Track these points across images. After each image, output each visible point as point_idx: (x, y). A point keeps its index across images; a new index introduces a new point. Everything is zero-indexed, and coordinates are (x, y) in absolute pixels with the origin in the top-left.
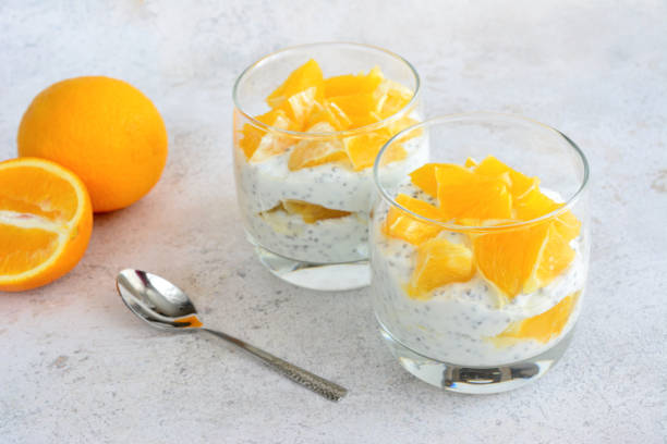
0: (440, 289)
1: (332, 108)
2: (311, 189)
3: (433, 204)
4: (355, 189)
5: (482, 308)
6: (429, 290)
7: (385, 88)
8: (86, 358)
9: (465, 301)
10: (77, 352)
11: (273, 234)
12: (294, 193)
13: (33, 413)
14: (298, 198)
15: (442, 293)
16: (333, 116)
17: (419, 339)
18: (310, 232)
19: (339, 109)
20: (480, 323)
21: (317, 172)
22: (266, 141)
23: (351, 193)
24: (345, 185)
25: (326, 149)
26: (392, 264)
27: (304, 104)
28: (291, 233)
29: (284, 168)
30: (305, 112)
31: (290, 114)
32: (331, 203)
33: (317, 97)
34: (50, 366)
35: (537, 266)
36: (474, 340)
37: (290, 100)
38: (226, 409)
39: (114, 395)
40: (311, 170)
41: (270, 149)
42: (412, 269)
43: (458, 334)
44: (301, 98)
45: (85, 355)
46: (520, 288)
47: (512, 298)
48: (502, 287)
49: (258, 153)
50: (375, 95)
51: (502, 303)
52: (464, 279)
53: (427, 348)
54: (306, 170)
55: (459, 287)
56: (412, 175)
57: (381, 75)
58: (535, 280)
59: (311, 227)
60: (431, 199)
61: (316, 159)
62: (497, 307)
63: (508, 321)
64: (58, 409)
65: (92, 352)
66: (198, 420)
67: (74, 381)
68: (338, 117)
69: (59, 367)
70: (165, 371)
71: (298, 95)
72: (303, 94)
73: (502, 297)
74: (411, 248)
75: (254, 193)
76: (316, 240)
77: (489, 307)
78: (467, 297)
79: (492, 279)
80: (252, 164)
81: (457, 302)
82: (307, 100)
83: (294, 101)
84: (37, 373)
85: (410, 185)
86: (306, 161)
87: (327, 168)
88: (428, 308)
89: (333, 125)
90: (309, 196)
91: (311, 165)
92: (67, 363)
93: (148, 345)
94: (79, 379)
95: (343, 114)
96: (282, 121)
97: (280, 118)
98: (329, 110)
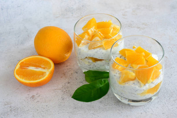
0: (127, 82)
1: (99, 33)
2: (94, 54)
3: (125, 60)
4: (105, 54)
5: (137, 87)
6: (124, 82)
7: (112, 26)
8: (39, 96)
9: (133, 86)
10: (37, 94)
11: (85, 64)
12: (90, 55)
13: (27, 111)
14: (91, 56)
15: (128, 83)
16: (99, 35)
17: (122, 93)
18: (94, 64)
19: (101, 33)
20: (137, 91)
21: (96, 50)
22: (83, 42)
23: (104, 55)
24: (103, 53)
25: (98, 44)
26: (115, 76)
27: (92, 31)
28: (89, 64)
29: (87, 49)
30: (92, 33)
31: (88, 34)
32: (99, 58)
33: (95, 29)
34: (31, 98)
35: (151, 77)
36: (135, 94)
37: (88, 31)
38: (74, 109)
39: (47, 106)
40: (94, 50)
41: (84, 44)
42: (120, 77)
43: (131, 93)
44: (91, 30)
45: (39, 95)
46: (147, 82)
47: (145, 85)
48: (142, 82)
49: (81, 45)
50: (110, 28)
51: (142, 86)
52: (133, 80)
53: (124, 95)
54: (93, 50)
55: (132, 82)
56: (120, 51)
57: (111, 22)
58: (151, 80)
59: (94, 63)
60: (124, 58)
61: (95, 47)
62: (141, 87)
63: (144, 90)
64: (33, 110)
65: (40, 94)
66: (68, 113)
67: (37, 102)
68: (101, 35)
69: (33, 98)
70: (59, 99)
71: (90, 29)
72: (92, 29)
73: (142, 84)
74: (120, 72)
75: (80, 54)
76: (96, 66)
77: (139, 87)
78: (134, 85)
79: (140, 80)
80: (79, 48)
81: (131, 86)
82: (92, 30)
83: (90, 31)
84: (27, 100)
85: (119, 54)
86: (93, 48)
87: (98, 49)
88: (124, 87)
89: (99, 37)
90: (94, 56)
91: (94, 48)
92: (35, 97)
93: (54, 92)
94: (38, 101)
95: (102, 35)
96: (87, 36)
97: (86, 36)
98: (98, 34)
